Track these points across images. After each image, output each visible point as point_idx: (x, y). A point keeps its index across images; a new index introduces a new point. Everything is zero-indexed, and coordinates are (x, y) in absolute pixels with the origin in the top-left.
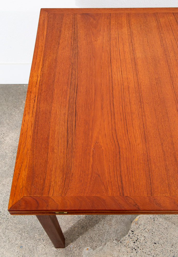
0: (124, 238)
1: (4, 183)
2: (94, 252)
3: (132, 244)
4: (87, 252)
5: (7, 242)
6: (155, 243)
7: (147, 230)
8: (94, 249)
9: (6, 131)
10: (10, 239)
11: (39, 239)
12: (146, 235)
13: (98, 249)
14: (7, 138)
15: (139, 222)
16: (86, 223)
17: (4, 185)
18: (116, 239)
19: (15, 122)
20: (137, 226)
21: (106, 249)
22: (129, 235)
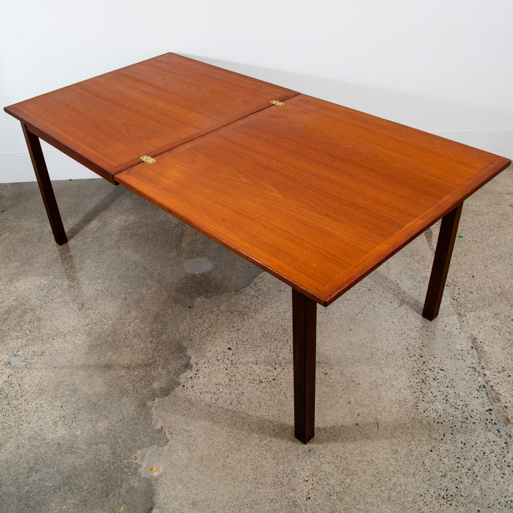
0: (245, 289)
1: (108, 254)
2: (208, 301)
3: (253, 293)
4: (200, 300)
5: (110, 296)
6: (280, 291)
7: (272, 283)
8: (208, 298)
9: (114, 215)
10: (114, 294)
11: (147, 293)
12: (271, 286)
13: (213, 298)
14: (115, 220)
15: (264, 277)
16: (202, 280)
17: (108, 255)
18: (235, 291)
19: (125, 207)
20: (261, 280)
21: (222, 297)
22: (251, 287)
